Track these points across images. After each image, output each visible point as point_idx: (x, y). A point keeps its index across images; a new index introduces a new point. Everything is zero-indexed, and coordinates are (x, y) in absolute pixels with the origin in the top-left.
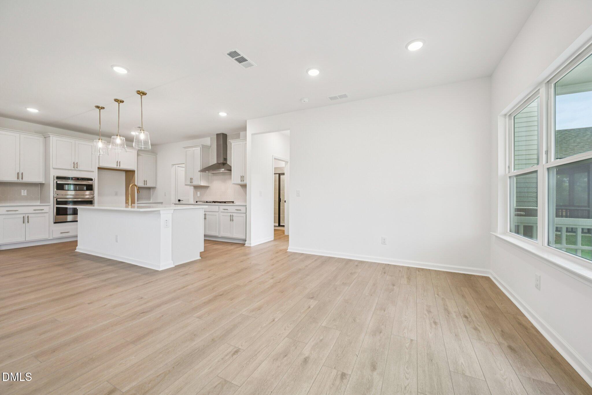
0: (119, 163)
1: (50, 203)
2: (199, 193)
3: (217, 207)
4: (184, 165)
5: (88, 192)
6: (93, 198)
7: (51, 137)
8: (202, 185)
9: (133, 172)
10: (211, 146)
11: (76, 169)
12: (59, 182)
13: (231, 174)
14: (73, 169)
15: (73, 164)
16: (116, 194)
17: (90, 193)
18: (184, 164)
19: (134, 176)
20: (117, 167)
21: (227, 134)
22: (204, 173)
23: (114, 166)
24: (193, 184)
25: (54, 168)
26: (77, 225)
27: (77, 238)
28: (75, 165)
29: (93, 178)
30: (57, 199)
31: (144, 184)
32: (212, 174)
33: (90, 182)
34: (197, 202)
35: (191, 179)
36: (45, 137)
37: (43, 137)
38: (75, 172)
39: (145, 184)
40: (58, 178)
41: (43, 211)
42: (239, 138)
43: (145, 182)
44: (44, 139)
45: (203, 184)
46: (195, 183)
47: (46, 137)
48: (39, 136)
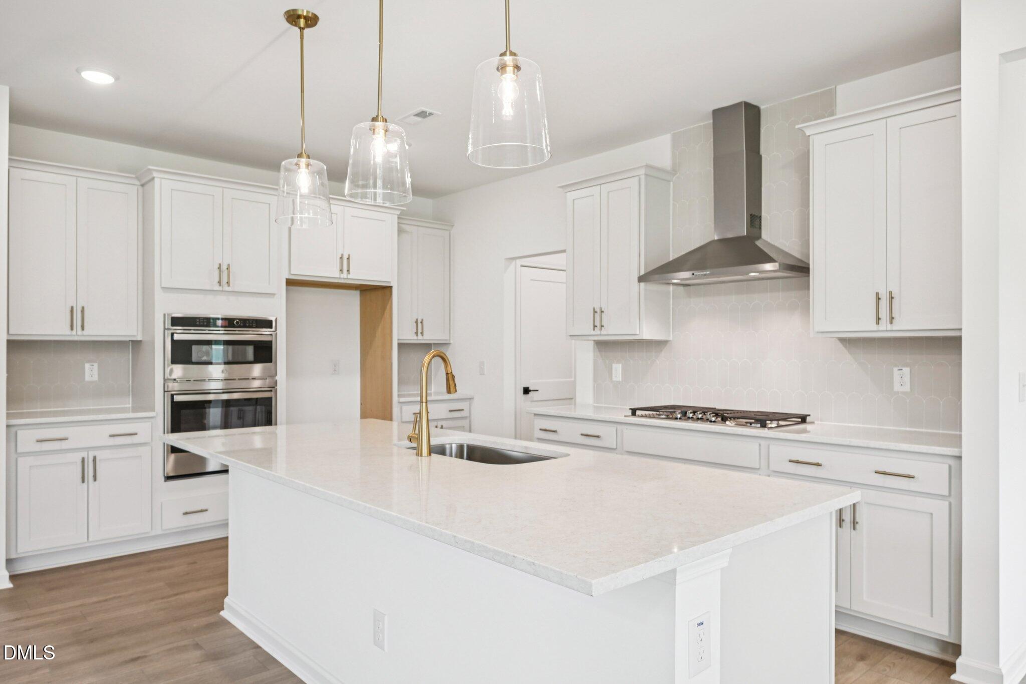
0: (345, 262)
1: (153, 410)
2: (618, 369)
3: (753, 446)
4: (559, 260)
5: (257, 369)
6: (273, 388)
7: (156, 179)
8: (644, 338)
9: (387, 289)
10: (674, 171)
11: (226, 288)
12: (182, 335)
13: (808, 288)
14: (217, 288)
15: (217, 272)
16: (335, 369)
17: (264, 370)
18: (564, 251)
19: (388, 307)
20: (342, 276)
21: (762, 107)
22: (653, 287)
23: (331, 273)
24: (603, 332)
25: (165, 289)
26: (227, 483)
27: (227, 530)
28: (224, 274)
29: (273, 319)
30: (172, 396)
31: (416, 333)
32: (682, 288)
33: (264, 334)
34: (634, 412)
35: (598, 313)
36: (144, 181)
37: (138, 183)
38: (222, 298)
39: (419, 334)
40: (176, 321)
41: (134, 440)
42: (832, 114)
43: (420, 325)
44: (140, 189)
45: (648, 333)
46: (614, 330)
47: (145, 184)
48: (127, 181)
